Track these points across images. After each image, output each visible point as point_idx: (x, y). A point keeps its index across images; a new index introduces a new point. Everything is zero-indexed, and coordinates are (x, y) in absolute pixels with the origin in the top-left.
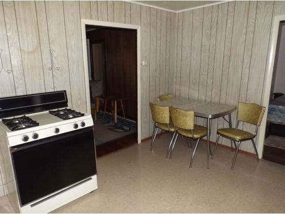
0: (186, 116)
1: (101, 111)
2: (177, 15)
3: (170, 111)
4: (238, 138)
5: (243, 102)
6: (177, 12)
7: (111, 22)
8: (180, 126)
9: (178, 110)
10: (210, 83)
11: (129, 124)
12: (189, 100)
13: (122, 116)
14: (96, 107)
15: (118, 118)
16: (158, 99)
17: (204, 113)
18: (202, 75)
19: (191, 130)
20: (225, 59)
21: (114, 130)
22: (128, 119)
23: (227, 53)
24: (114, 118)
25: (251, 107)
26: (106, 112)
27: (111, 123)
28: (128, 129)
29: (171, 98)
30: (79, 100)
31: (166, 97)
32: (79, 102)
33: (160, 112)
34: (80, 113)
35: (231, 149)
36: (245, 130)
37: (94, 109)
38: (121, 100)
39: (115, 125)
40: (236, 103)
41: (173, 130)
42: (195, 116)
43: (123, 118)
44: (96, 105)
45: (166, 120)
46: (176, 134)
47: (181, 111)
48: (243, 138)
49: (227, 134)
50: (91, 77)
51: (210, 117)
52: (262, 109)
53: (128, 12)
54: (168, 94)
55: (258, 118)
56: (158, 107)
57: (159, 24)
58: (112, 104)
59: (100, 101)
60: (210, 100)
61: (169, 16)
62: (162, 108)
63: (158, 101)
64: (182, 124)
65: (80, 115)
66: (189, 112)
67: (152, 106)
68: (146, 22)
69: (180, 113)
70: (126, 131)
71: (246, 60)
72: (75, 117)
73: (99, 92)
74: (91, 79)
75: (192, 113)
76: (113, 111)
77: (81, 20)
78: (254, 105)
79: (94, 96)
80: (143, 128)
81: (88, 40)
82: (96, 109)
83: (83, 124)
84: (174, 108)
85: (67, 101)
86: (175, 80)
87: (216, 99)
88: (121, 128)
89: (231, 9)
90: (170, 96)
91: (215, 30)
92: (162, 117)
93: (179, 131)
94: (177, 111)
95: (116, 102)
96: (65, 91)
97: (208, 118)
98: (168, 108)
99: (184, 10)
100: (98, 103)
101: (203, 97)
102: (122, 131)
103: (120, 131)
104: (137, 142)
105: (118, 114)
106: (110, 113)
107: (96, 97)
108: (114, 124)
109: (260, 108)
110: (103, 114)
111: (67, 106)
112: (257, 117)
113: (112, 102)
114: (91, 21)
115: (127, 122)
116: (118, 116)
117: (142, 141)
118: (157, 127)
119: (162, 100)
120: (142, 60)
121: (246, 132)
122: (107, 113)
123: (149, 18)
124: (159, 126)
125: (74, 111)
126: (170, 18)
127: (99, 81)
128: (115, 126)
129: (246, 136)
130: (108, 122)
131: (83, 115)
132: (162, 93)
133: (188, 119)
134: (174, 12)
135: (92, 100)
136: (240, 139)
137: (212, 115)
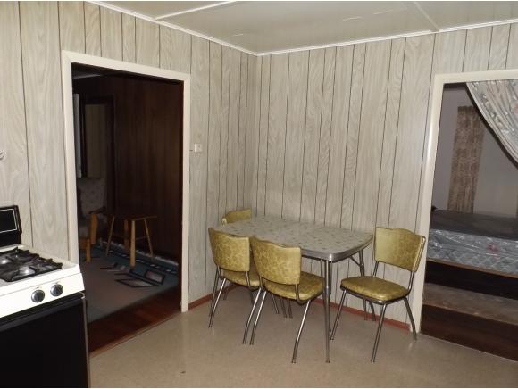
0: (286, 257)
1: (100, 240)
2: (259, 60)
3: (251, 246)
4: (381, 297)
5: (384, 225)
6: (259, 55)
7: (130, 61)
8: (272, 278)
9: (269, 244)
10: (322, 189)
11: (161, 269)
12: (284, 221)
13: (147, 250)
14: (89, 234)
15: (137, 257)
16: (224, 220)
17: (317, 250)
18: (307, 173)
19: (294, 285)
20: (349, 146)
21: (131, 282)
22: (158, 258)
23: (352, 135)
24: (129, 255)
25: (399, 236)
26: (112, 243)
27: (123, 268)
28: (159, 279)
29: (248, 217)
30: (50, 226)
31: (239, 214)
32: (50, 232)
33: (231, 249)
34: (50, 262)
35: (364, 315)
36: (388, 279)
37: (87, 239)
38: (144, 218)
39: (131, 271)
40: (371, 228)
41: (255, 283)
42: (303, 256)
43: (147, 255)
44: (90, 230)
45: (243, 264)
46: (262, 292)
47: (276, 247)
48: (391, 298)
49: (360, 290)
50: (80, 171)
51: (331, 258)
52: (419, 239)
53: (166, 46)
54: (243, 209)
55: (414, 256)
56: (227, 237)
57: (226, 75)
58: (126, 228)
59: (100, 221)
60: (323, 221)
61: (245, 60)
62: (235, 239)
63: (223, 223)
64: (277, 272)
65: (50, 267)
66: (291, 250)
67: (214, 236)
68: (201, 68)
69: (272, 250)
70: (154, 283)
71: (388, 151)
72: (37, 273)
73: (97, 201)
74: (80, 175)
75: (298, 250)
76: (126, 241)
77: (63, 51)
78: (404, 232)
79: (85, 211)
80: (193, 280)
81: (77, 95)
82: (89, 238)
83: (58, 290)
84: (260, 241)
85: (20, 232)
86: (255, 181)
87: (334, 220)
88: (144, 278)
89: (358, 57)
90: (247, 212)
91: (330, 92)
92: (235, 259)
93: (269, 286)
94: (267, 247)
95: (133, 223)
96: (16, 208)
97: (325, 261)
98: (247, 239)
99: (272, 53)
100: (94, 225)
101: (310, 216)
102: (147, 284)
103: (143, 284)
104: (180, 308)
105: (137, 247)
106: (120, 245)
107: (90, 213)
108: (128, 271)
109: (416, 238)
110: (105, 246)
111: (19, 241)
112: (411, 254)
113: (126, 223)
114: (86, 56)
115: (157, 263)
116: (137, 251)
117: (191, 306)
118: (222, 278)
119: (232, 222)
120: (192, 143)
121: (391, 283)
122: (115, 244)
123: (207, 60)
124: (229, 276)
125: (35, 256)
126: (247, 65)
127: (99, 179)
128: (133, 275)
129: (395, 293)
130: (115, 266)
131: (58, 266)
132: (230, 207)
133: (288, 263)
134: (254, 54)
135: (82, 219)
136: (386, 299)
137: (334, 255)
